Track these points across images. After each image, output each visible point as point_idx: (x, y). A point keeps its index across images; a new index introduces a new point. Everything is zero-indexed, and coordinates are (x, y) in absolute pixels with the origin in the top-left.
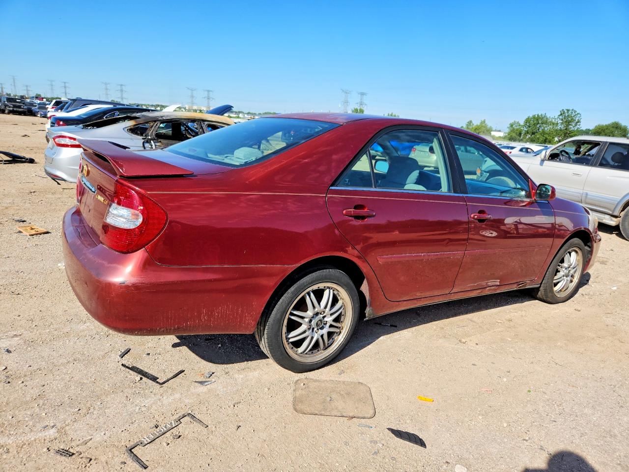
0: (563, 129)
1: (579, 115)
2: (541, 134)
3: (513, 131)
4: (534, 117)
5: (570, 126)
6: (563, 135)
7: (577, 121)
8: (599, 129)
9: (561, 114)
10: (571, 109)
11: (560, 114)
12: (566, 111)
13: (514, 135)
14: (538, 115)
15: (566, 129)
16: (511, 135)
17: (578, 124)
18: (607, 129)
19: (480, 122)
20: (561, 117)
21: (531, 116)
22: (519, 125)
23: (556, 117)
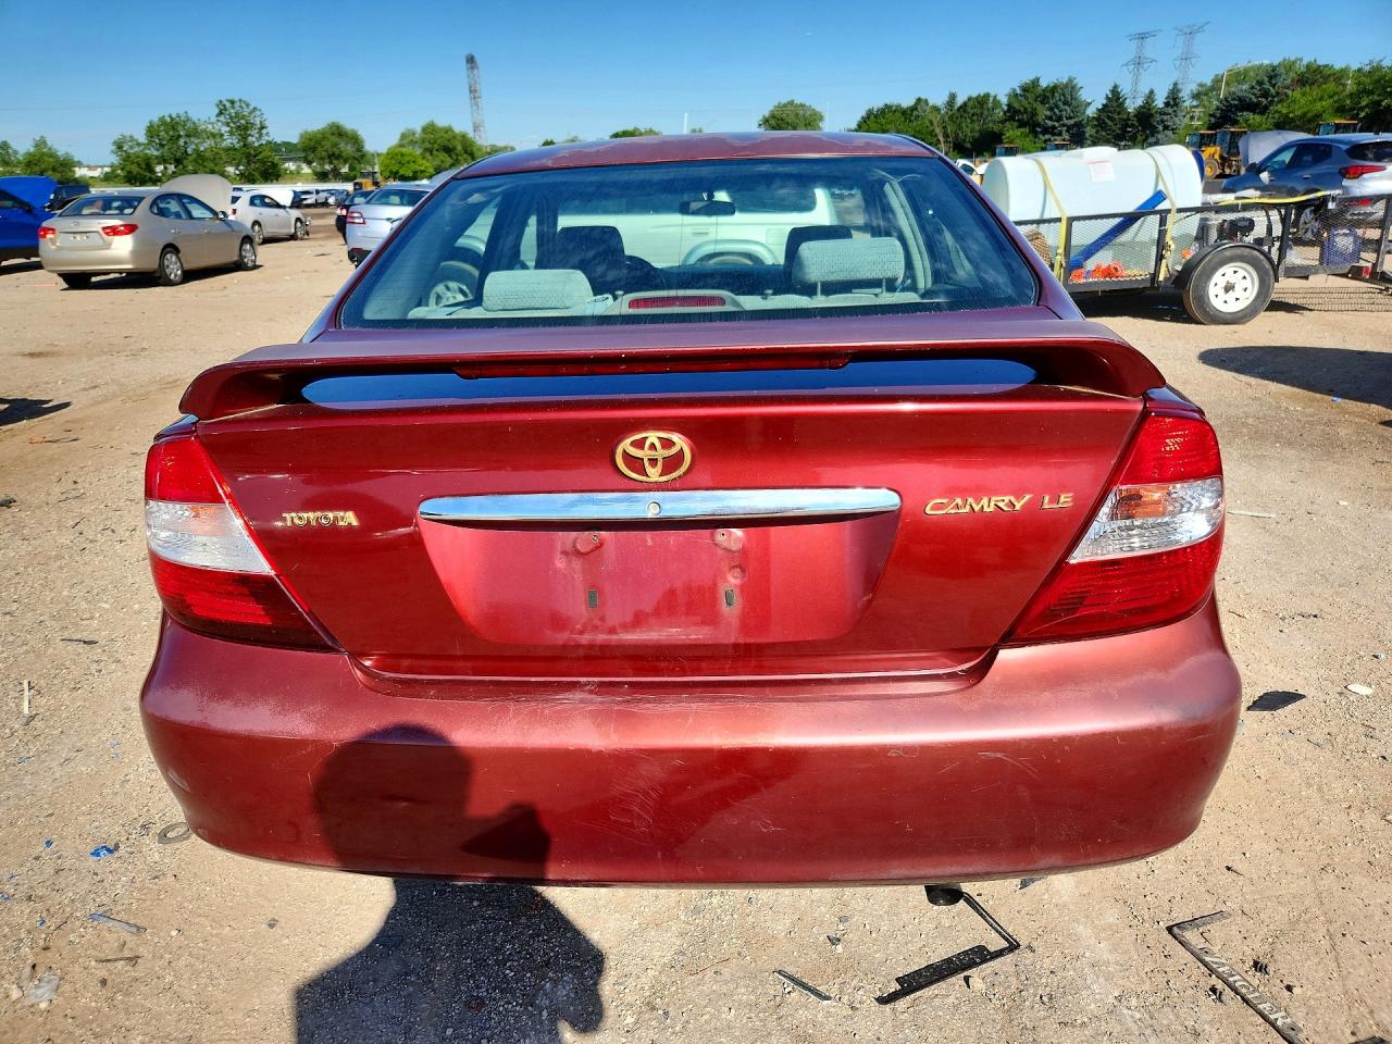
0: (237, 146)
1: (258, 113)
2: (195, 161)
3: (127, 158)
4: (162, 119)
5: (250, 138)
6: (244, 160)
7: (259, 126)
8: (310, 140)
9: (221, 113)
10: (236, 99)
11: (217, 111)
12: (228, 105)
13: (135, 169)
14: (170, 116)
15: (245, 145)
16: (128, 169)
17: (264, 131)
18: (324, 138)
19: (32, 143)
20: (222, 118)
21: (156, 120)
22: (139, 144)
23: (214, 119)
